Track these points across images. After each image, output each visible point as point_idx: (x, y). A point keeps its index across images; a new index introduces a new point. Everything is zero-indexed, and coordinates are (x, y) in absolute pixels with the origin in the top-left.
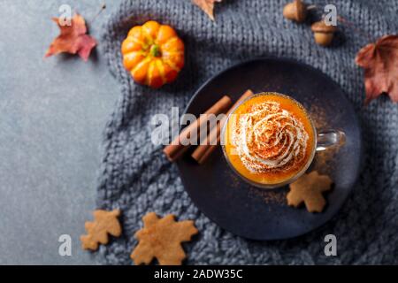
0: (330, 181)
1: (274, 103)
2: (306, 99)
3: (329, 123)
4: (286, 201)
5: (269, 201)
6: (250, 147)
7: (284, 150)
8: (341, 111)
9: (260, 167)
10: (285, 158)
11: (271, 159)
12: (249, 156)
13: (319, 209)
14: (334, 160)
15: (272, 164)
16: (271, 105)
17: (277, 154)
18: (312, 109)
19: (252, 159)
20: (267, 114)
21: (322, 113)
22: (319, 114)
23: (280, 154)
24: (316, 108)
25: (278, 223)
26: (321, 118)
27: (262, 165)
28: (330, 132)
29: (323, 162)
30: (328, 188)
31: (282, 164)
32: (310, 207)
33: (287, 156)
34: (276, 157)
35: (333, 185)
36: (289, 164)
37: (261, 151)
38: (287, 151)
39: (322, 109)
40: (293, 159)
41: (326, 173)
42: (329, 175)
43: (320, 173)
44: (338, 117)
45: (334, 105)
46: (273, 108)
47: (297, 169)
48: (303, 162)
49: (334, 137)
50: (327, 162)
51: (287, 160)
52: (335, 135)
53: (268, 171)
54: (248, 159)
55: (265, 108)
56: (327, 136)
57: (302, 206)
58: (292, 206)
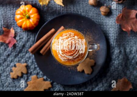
0: (94, 62)
1: (71, 33)
2: (85, 30)
3: (94, 39)
4: (77, 69)
5: (70, 70)
6: (62, 51)
7: (76, 52)
8: (98, 35)
9: (66, 58)
10: (76, 55)
11: (70, 55)
12: (62, 54)
13: (90, 73)
14: (96, 53)
15: (71, 58)
16: (70, 34)
17: (72, 53)
18: (87, 34)
19: (63, 55)
20: (69, 37)
21: (91, 35)
22: (90, 36)
23: (74, 54)
24: (89, 33)
25: (74, 78)
26: (90, 37)
27: (67, 58)
28: (94, 45)
29: (92, 54)
30: (93, 64)
31: (75, 57)
32: (86, 72)
33: (77, 54)
34: (72, 55)
35: (95, 64)
36: (77, 57)
37: (66, 53)
38: (77, 53)
39: (91, 33)
40: (79, 55)
41: (92, 59)
42: (93, 59)
43: (90, 59)
44: (97, 36)
45: (95, 32)
46: (71, 35)
47: (81, 59)
48: (83, 57)
49: (96, 46)
50: (93, 54)
51: (77, 56)
52: (96, 45)
53: (69, 60)
54: (62, 56)
55: (68, 35)
56: (93, 46)
57: (83, 71)
58: (79, 72)
